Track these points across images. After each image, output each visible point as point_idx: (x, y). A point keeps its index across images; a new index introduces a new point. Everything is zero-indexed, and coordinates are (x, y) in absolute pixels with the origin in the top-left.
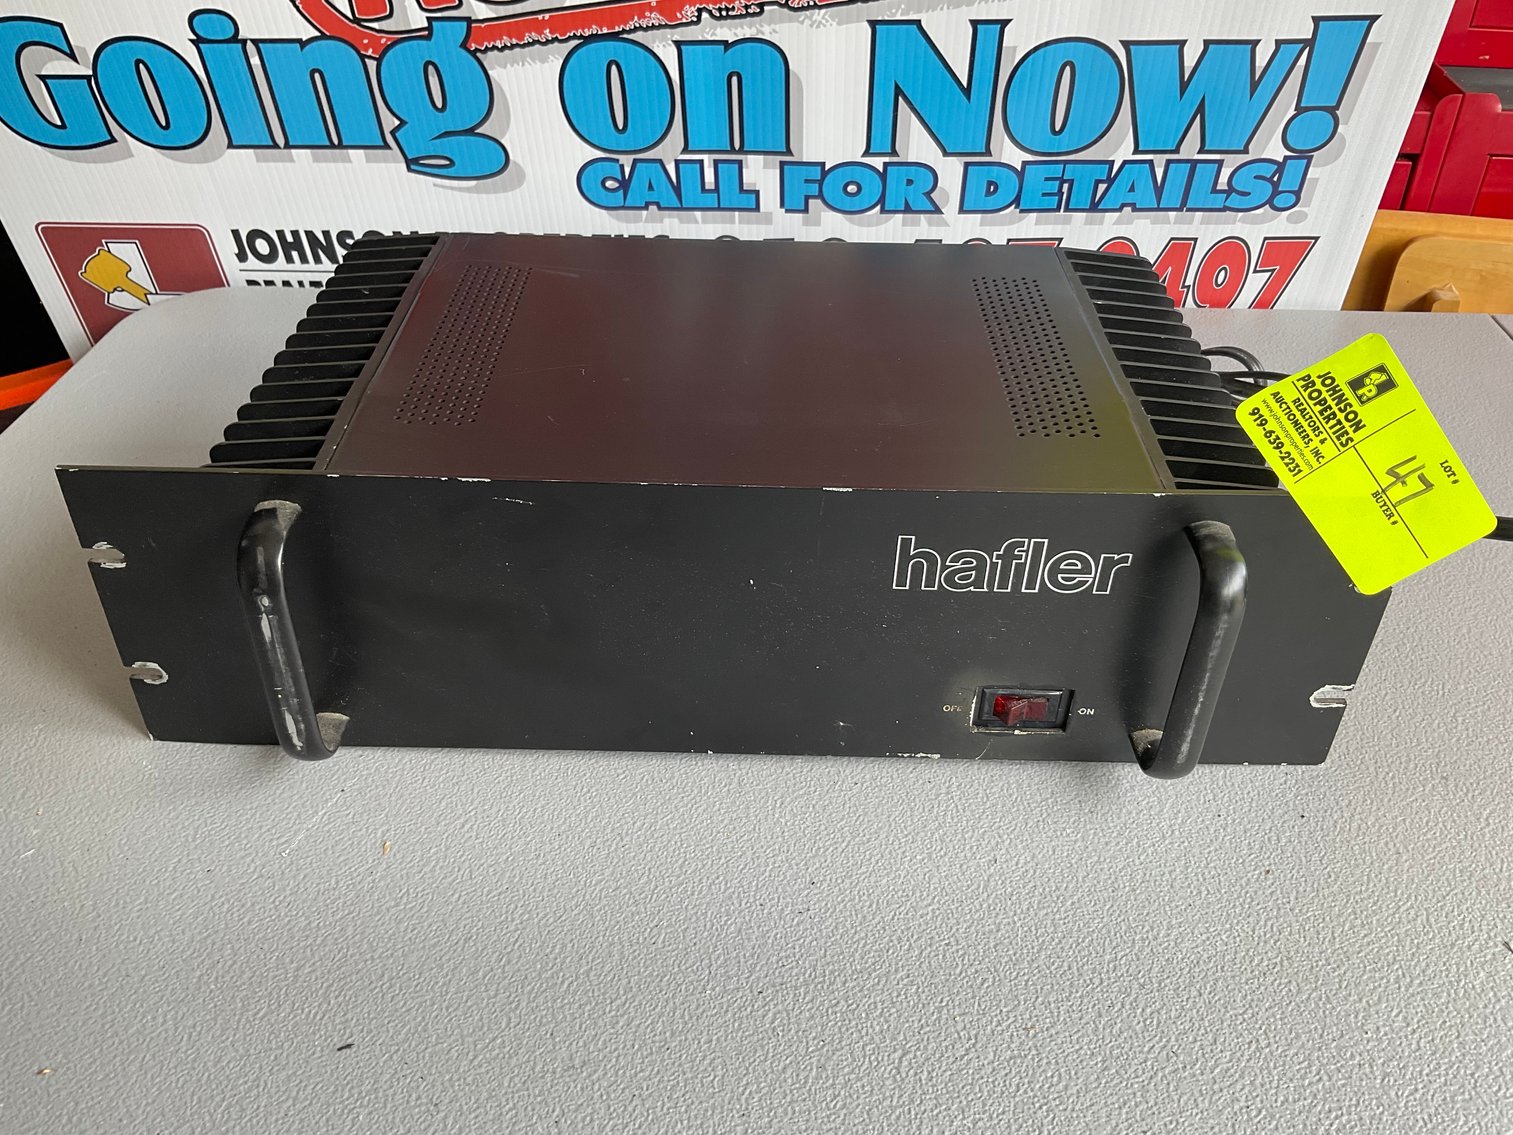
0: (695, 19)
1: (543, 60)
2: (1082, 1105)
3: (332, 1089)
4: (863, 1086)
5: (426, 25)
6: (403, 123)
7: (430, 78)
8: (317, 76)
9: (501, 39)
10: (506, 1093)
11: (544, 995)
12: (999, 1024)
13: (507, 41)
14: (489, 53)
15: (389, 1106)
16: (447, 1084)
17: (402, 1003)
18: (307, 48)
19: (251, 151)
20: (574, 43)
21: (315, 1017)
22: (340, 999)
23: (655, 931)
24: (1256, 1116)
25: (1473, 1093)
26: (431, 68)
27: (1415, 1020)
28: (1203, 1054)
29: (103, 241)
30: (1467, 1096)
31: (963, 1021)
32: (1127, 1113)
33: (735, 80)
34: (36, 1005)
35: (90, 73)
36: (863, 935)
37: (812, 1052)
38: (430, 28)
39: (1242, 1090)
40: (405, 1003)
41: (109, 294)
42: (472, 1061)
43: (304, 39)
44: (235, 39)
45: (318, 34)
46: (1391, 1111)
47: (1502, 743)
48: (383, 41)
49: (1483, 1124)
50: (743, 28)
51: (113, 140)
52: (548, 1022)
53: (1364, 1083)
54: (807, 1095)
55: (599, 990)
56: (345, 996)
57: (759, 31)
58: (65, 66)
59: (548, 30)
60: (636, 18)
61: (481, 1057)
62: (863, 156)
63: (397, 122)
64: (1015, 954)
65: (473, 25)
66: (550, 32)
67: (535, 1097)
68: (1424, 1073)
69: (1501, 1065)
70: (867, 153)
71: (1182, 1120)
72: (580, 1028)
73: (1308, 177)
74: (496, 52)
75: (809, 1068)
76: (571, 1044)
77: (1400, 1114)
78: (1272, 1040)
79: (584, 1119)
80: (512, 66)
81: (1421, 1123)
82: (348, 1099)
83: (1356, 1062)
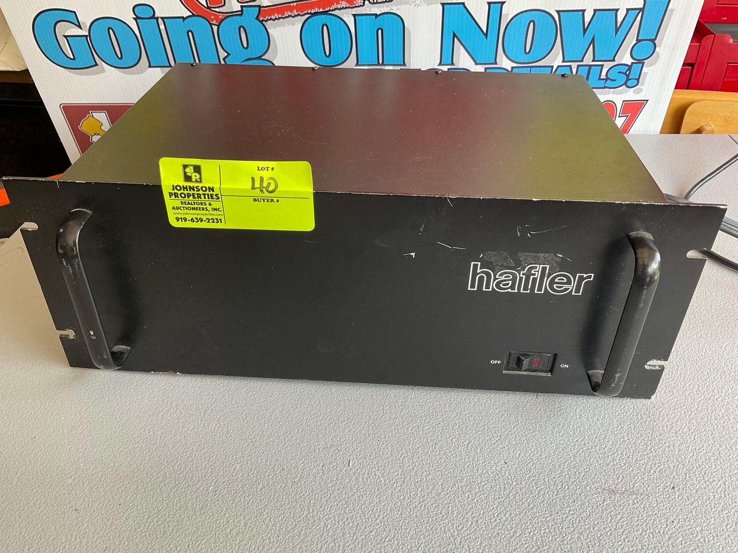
0: (362, 4)
1: (293, 24)
2: (548, 462)
3: (224, 457)
4: (452, 455)
5: (240, 9)
6: (229, 54)
7: (242, 34)
8: (190, 33)
9: (274, 15)
10: (299, 457)
11: (312, 420)
12: (510, 431)
13: (276, 16)
14: (269, 22)
15: (249, 463)
16: (273, 454)
17: (251, 424)
18: (186, 21)
19: (159, 69)
20: (308, 16)
21: (214, 430)
22: (225, 422)
23: (358, 396)
24: (623, 466)
25: (719, 456)
26: (242, 29)
27: (693, 428)
28: (600, 443)
29: (90, 112)
30: (716, 457)
31: (495, 430)
32: (567, 465)
33: (380, 31)
34: (93, 426)
35: (87, 34)
36: (449, 397)
37: (430, 442)
38: (242, 11)
39: (617, 456)
40: (253, 424)
41: (92, 136)
42: (283, 446)
43: (185, 17)
44: (153, 17)
45: (191, 14)
46: (682, 464)
47: (732, 317)
48: (221, 17)
49: (723, 468)
50: (383, 7)
51: (97, 65)
52: (315, 431)
53: (670, 453)
54: (428, 458)
55: (336, 418)
56: (227, 421)
57: (391, 9)
58: (76, 31)
59: (295, 11)
60: (335, 4)
61: (287, 444)
62: (439, 65)
63: (226, 54)
64: (516, 405)
65: (262, 9)
66: (296, 11)
67: (312, 459)
68: (697, 449)
69: (731, 445)
70: (440, 64)
71: (591, 468)
72: (329, 432)
73: (643, 72)
74: (271, 21)
75: (428, 447)
76: (325, 439)
77: (686, 465)
78: (630, 437)
79: (333, 467)
80: (279, 27)
81: (696, 468)
82: (231, 461)
83: (667, 445)
